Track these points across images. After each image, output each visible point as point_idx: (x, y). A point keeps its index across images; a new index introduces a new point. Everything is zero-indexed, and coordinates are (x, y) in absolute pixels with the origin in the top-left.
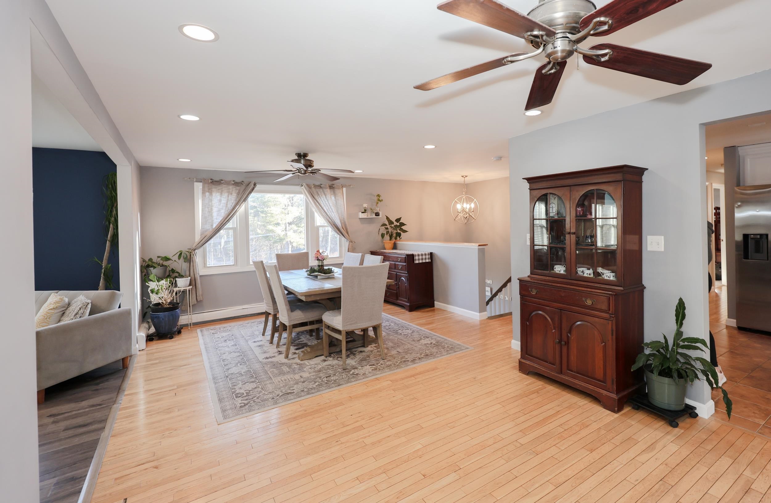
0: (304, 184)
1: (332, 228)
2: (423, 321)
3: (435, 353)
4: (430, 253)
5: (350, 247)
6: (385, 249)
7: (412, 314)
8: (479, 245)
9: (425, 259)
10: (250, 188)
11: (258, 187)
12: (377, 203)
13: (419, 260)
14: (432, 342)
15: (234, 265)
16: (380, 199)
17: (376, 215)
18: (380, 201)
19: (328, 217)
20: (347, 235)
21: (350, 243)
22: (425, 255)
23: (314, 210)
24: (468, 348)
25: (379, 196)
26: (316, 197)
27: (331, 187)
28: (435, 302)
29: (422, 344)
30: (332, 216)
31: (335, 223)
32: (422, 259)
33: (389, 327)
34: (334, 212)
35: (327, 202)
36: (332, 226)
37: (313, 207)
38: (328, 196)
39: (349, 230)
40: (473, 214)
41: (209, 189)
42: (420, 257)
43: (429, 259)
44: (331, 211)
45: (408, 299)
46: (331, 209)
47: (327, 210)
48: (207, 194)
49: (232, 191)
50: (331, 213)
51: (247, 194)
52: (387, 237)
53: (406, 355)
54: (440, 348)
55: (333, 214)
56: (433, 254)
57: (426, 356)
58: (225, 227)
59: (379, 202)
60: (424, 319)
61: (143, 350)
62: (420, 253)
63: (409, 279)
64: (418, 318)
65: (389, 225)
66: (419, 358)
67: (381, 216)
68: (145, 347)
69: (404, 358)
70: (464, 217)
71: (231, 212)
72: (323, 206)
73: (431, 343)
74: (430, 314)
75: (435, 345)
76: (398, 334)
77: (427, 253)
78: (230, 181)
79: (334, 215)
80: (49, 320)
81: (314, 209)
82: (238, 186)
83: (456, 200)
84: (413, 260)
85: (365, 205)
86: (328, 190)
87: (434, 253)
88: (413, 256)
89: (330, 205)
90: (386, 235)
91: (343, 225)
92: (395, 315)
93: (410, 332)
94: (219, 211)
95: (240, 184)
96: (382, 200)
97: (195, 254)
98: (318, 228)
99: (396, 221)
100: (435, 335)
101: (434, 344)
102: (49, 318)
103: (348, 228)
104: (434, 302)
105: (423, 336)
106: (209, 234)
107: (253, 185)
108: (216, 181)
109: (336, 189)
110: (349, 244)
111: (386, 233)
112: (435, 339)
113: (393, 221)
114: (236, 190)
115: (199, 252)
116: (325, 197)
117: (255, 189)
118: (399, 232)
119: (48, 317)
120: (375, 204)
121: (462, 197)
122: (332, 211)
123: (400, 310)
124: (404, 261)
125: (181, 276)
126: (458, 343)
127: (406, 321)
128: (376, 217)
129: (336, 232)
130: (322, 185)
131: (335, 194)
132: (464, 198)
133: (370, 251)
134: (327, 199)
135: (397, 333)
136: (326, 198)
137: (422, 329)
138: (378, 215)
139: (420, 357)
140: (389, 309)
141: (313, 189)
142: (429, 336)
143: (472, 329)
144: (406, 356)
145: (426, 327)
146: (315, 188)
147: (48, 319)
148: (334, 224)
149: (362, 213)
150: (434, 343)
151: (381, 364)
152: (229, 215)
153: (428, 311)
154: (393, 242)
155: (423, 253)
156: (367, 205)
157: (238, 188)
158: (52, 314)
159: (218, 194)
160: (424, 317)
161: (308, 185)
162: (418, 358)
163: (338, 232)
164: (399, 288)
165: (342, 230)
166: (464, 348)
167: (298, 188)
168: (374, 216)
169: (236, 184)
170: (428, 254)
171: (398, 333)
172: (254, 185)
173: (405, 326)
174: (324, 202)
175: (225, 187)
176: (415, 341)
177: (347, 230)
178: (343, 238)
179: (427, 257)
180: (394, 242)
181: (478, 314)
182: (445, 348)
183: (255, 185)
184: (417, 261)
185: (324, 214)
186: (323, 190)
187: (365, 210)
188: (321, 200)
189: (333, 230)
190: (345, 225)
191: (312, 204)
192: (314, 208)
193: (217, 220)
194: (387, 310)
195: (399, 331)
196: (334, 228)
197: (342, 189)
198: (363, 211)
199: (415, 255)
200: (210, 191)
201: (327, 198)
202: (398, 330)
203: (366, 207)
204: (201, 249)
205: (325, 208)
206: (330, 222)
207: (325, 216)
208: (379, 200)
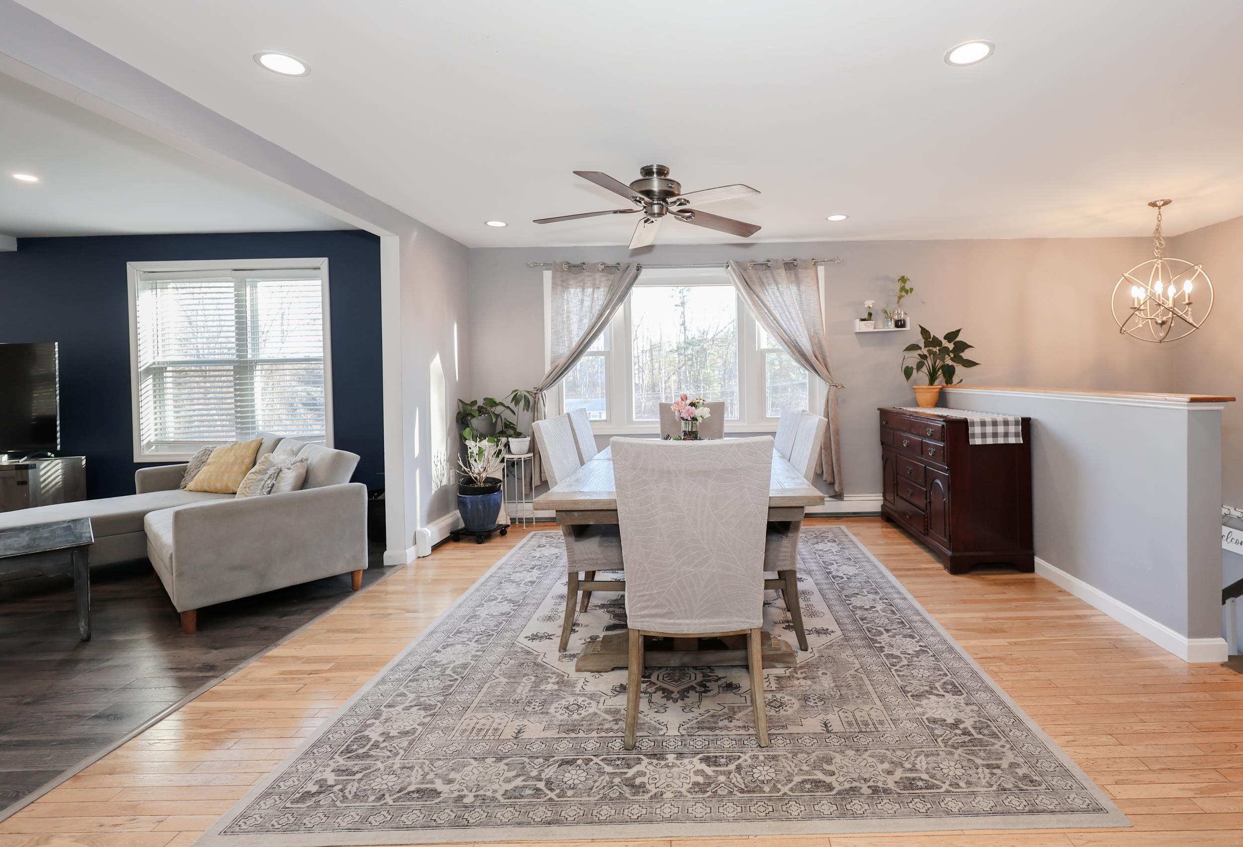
0: (730, 261)
1: (791, 353)
2: (973, 616)
3: (945, 787)
4: (1023, 419)
5: (830, 397)
6: (917, 405)
7: (955, 582)
8: (1193, 400)
9: (1006, 435)
10: (631, 275)
11: (645, 274)
12: (900, 297)
13: (984, 435)
14: (962, 716)
15: (606, 421)
16: (908, 287)
17: (897, 326)
18: (907, 292)
19: (782, 331)
20: (825, 370)
21: (832, 387)
22: (1006, 423)
23: (753, 316)
24: (1099, 810)
25: (903, 280)
26: (757, 288)
27: (791, 265)
28: (1037, 560)
29: (923, 714)
30: (791, 329)
31: (797, 343)
32: (995, 435)
33: (866, 614)
34: (795, 319)
35: (780, 299)
36: (790, 351)
37: (752, 309)
38: (783, 287)
39: (829, 360)
40: (1190, 313)
41: (563, 281)
42: (989, 429)
43: (1016, 435)
44: (789, 317)
45: (948, 537)
46: (790, 313)
47: (780, 315)
48: (559, 289)
49: (600, 282)
50: (790, 322)
51: (624, 285)
52: (922, 376)
53: (842, 752)
54: (979, 761)
55: (793, 323)
56: (1031, 422)
57: (905, 788)
58: (589, 350)
59: (903, 293)
60: (981, 611)
61: (424, 557)
62: (988, 418)
63: (953, 485)
64: (964, 602)
65: (925, 347)
66: (875, 790)
67: (908, 327)
68: (430, 553)
69: (825, 766)
70: (1157, 323)
71: (596, 323)
72: (772, 309)
73: (956, 725)
74: (1012, 593)
75: (967, 738)
76: (871, 647)
77: (1011, 419)
78: (597, 264)
79: (796, 325)
80: (249, 491)
81: (753, 314)
82: (611, 274)
83: (1126, 275)
84: (967, 436)
85: (869, 303)
86: (783, 272)
87: (1035, 420)
88: (964, 424)
89: (785, 305)
90: (915, 371)
91: (816, 348)
92: (905, 576)
93: (911, 646)
94: (581, 321)
95: (614, 269)
96: (912, 290)
97: (542, 396)
98: (763, 353)
99: (945, 338)
100: (988, 689)
101: (966, 733)
102: (249, 488)
103: (827, 354)
104: (1033, 558)
105: (946, 679)
106: (562, 361)
107: (634, 271)
108: (574, 266)
109: (799, 270)
110: (829, 390)
111: (915, 367)
112: (981, 706)
113: (940, 339)
114: (608, 280)
115: (549, 395)
116: (776, 288)
117: (639, 277)
118: (950, 364)
119: (248, 486)
120: (896, 299)
121: (1152, 265)
122: (791, 316)
123: (932, 562)
124: (939, 436)
125: (518, 435)
126: (1065, 756)
127: (923, 604)
128: (896, 329)
129: (799, 362)
130: (769, 261)
131: (798, 282)
132: (1157, 268)
133: (878, 409)
134: (780, 292)
135: (871, 642)
136: (778, 289)
137: (957, 646)
138: (903, 326)
139: (880, 784)
140: (901, 555)
141: (751, 271)
142: (963, 685)
143: (1144, 699)
144: (838, 758)
145: (973, 642)
146: (756, 270)
147: (247, 489)
148: (795, 346)
149: (862, 320)
150: (968, 724)
151: (739, 768)
152: (593, 328)
153: (1007, 584)
154: (937, 390)
155: (1000, 418)
156: (873, 302)
157: (611, 277)
158: (253, 481)
159: (579, 290)
160: (987, 601)
161: (738, 264)
162: (871, 783)
163: (803, 362)
164: (930, 502)
165: (813, 360)
166: (1078, 803)
167: (720, 272)
168: (891, 326)
169: (609, 269)
170: (1016, 423)
171: (876, 641)
172: (638, 270)
173: (910, 622)
174: (773, 298)
175: (588, 276)
176: (906, 692)
177: (824, 358)
178: (818, 378)
179: (1012, 429)
180: (941, 389)
181: (1183, 640)
182: (998, 767)
183: (639, 268)
184: (976, 439)
185: (773, 324)
186: (771, 273)
187: (870, 314)
188: (769, 294)
189: (792, 357)
190: (821, 347)
191: (749, 305)
192: (753, 311)
193: (576, 336)
194: (897, 555)
195: (885, 636)
196: (794, 354)
197: (814, 269)
198: (866, 316)
199: (973, 423)
200: (565, 284)
201: (781, 289)
202: (882, 629)
203: (871, 306)
204: (554, 388)
205: (775, 312)
206: (786, 341)
207: (775, 327)
208: (903, 289)
